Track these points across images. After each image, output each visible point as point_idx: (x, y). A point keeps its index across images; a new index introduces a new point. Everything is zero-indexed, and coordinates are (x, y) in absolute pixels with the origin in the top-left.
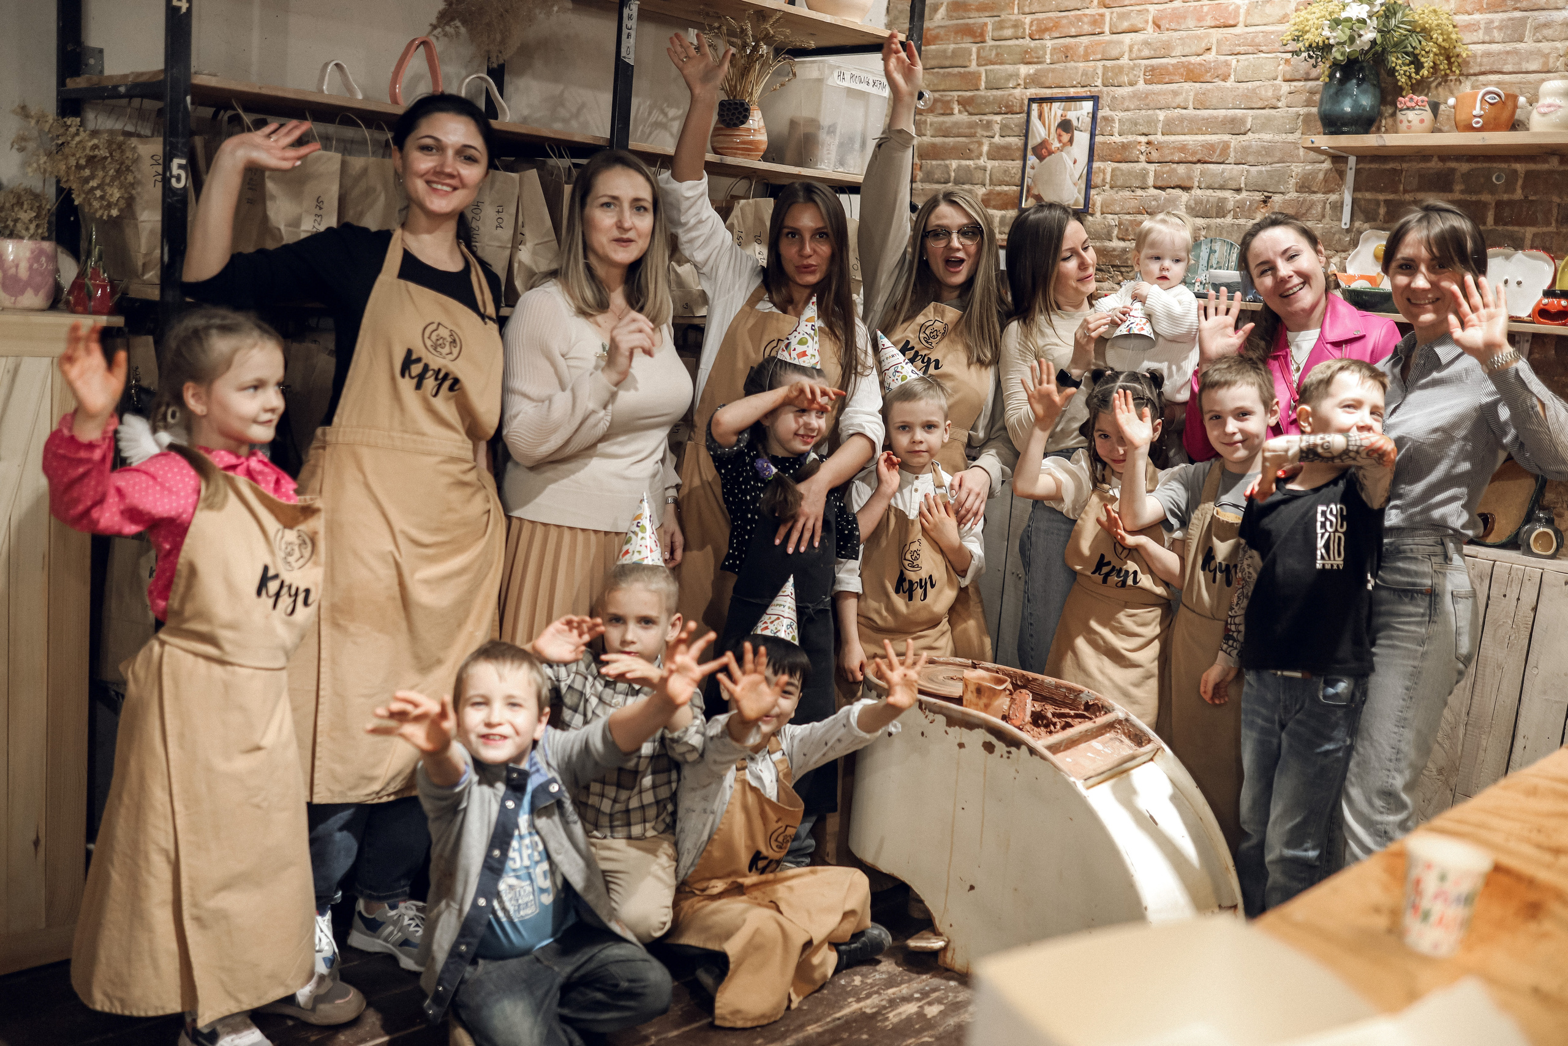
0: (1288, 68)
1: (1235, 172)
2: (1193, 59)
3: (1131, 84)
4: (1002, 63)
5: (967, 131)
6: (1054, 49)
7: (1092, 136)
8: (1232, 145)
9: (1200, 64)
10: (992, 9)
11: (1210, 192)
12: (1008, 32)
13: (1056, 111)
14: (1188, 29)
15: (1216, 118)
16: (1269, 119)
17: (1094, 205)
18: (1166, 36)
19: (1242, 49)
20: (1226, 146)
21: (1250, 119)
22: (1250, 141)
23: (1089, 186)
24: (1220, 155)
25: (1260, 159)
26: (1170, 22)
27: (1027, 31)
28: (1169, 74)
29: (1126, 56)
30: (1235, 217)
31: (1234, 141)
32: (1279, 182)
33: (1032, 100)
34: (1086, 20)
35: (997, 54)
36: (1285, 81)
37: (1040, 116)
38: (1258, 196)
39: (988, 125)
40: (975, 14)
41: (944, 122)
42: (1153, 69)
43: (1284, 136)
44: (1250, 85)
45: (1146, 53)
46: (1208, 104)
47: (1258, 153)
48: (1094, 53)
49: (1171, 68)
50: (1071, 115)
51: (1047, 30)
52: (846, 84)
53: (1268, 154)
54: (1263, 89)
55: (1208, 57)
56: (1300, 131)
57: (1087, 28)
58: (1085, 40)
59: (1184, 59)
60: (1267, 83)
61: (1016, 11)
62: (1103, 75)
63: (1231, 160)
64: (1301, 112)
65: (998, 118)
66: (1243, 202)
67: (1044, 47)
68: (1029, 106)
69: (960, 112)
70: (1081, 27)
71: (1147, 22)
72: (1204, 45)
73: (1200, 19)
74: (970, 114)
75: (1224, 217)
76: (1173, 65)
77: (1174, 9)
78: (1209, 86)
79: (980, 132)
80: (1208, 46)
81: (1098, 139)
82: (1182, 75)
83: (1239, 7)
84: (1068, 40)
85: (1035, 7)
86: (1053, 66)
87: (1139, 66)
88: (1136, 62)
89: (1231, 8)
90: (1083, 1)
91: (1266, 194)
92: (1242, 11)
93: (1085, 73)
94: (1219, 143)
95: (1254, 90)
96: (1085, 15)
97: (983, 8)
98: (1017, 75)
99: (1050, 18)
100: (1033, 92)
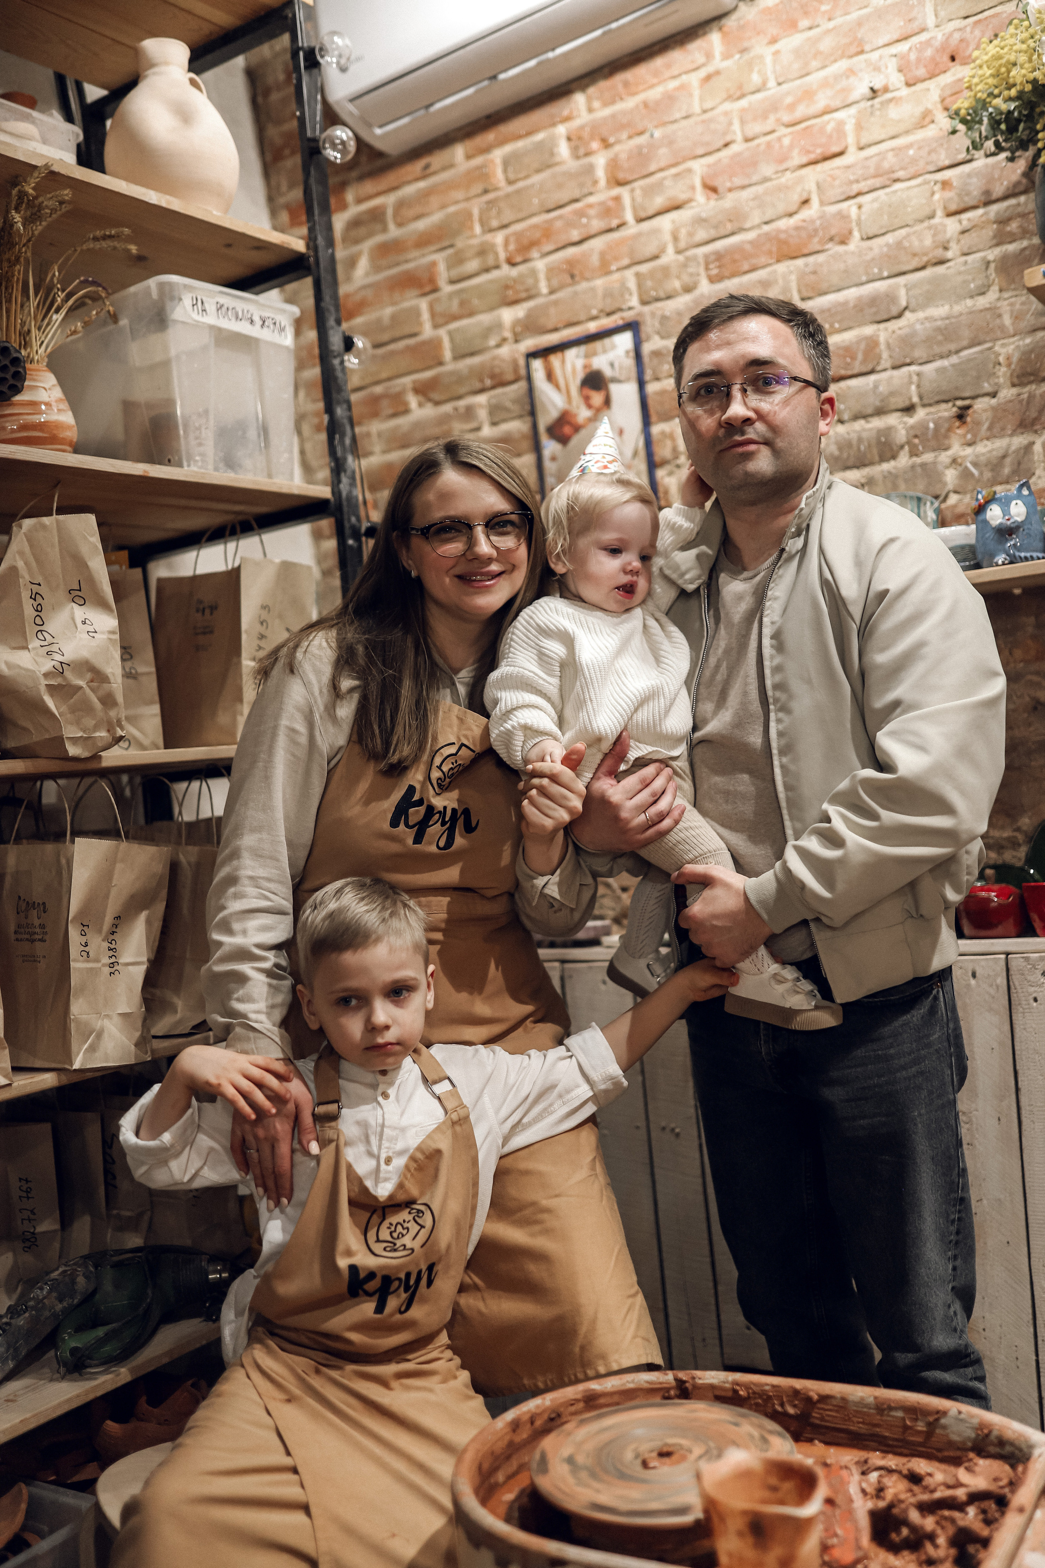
0: (949, 194)
1: (896, 382)
2: (783, 224)
3: (688, 289)
4: (471, 314)
5: (436, 431)
6: (551, 271)
7: (641, 384)
8: (882, 339)
9: (797, 228)
10: (439, 238)
11: (860, 425)
12: (473, 265)
13: (575, 359)
14: (766, 180)
15: (846, 303)
16: (935, 281)
17: (666, 492)
18: (729, 201)
19: (863, 186)
20: (872, 344)
21: (902, 293)
22: (911, 326)
23: (652, 465)
24: (864, 361)
25: (937, 350)
26: (731, 177)
27: (502, 256)
28: (747, 256)
29: (670, 250)
30: (914, 453)
31: (884, 333)
32: (978, 378)
33: (532, 355)
34: (592, 212)
35: (462, 304)
36: (950, 215)
37: (550, 376)
38: (947, 411)
39: (469, 413)
40: (414, 254)
42: (719, 256)
43: (969, 302)
44: (890, 238)
45: (702, 235)
46: (824, 286)
47: (929, 341)
48: (616, 259)
49: (748, 247)
50: (600, 363)
51: (533, 244)
52: (211, 319)
53: (947, 339)
54: (913, 237)
55: (806, 214)
56: (996, 288)
57: (597, 225)
58: (597, 244)
59: (766, 228)
60: (918, 227)
61: (478, 229)
62: (640, 286)
63: (885, 362)
64: (991, 257)
65: (482, 399)
66: (923, 425)
67: (534, 273)
68: (528, 366)
69: (420, 405)
70: (585, 226)
71: (693, 188)
72: (796, 198)
73: (783, 159)
74: (437, 403)
75: (894, 457)
76: (751, 242)
77: (733, 157)
78: (820, 258)
79: (457, 426)
80: (804, 197)
81: (652, 388)
82: (770, 253)
83: (841, 124)
84: (571, 251)
85: (508, 215)
86: (553, 297)
87: (695, 258)
88: (690, 253)
89: (829, 128)
90: (581, 185)
91: (959, 403)
92: (849, 128)
93: (608, 294)
94: (858, 342)
95: (899, 244)
96: (590, 206)
97: (424, 241)
98: (498, 325)
99: (535, 227)
100: (530, 343)
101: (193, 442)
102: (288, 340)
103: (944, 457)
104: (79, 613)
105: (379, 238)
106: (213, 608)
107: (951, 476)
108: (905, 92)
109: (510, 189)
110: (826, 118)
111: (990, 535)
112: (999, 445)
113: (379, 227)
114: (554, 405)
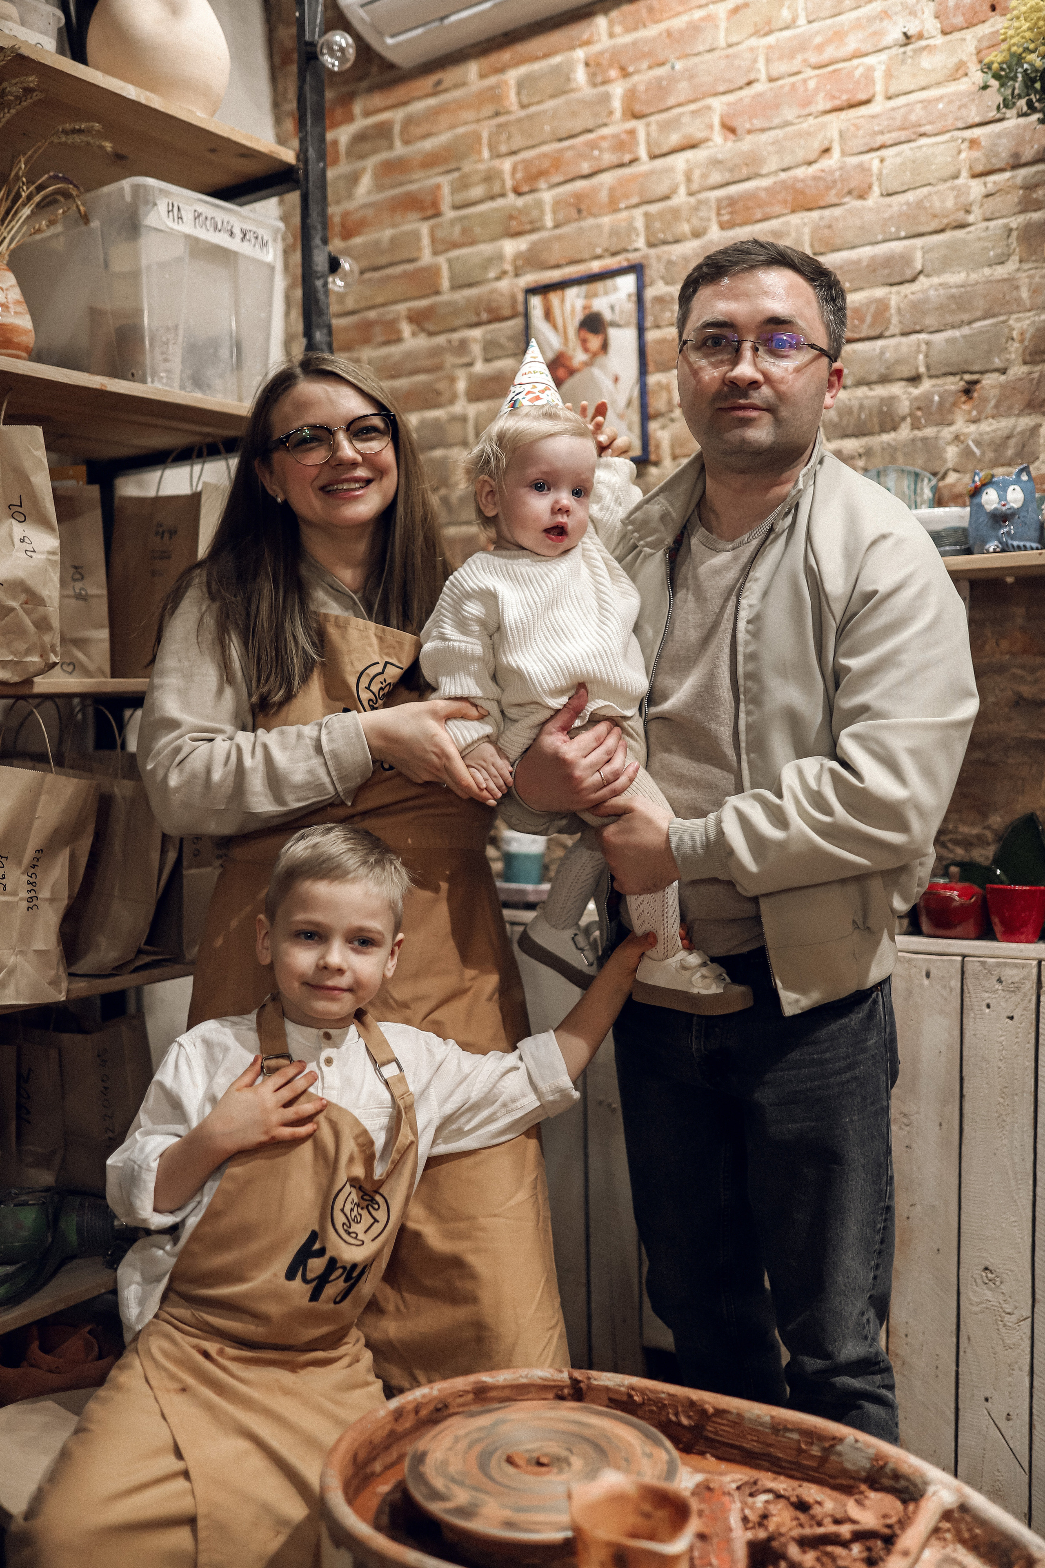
0: (976, 154)
1: (904, 349)
2: (801, 172)
3: (697, 234)
4: (472, 243)
5: (428, 363)
6: (557, 204)
7: (641, 330)
8: (893, 303)
9: (815, 178)
10: (446, 160)
11: (862, 392)
12: (477, 191)
13: (574, 299)
14: (787, 124)
15: (858, 262)
16: (952, 246)
17: (658, 447)
18: (747, 144)
19: (887, 138)
20: (882, 307)
21: (919, 255)
22: (925, 291)
23: (646, 417)
24: (872, 325)
25: (949, 319)
26: (751, 118)
27: (509, 183)
28: (761, 205)
29: (682, 191)
30: (915, 426)
31: (896, 297)
32: (989, 352)
33: (532, 291)
34: (605, 144)
35: (464, 231)
36: (975, 176)
37: (548, 315)
38: (954, 384)
39: (463, 347)
40: (421, 174)
41: (387, 357)
42: (732, 202)
43: (987, 271)
44: (910, 197)
45: (716, 177)
46: (838, 242)
47: (941, 308)
48: (627, 196)
49: (763, 194)
50: (601, 305)
51: (542, 173)
52: (187, 228)
53: (961, 308)
54: (935, 197)
55: (826, 163)
56: (1016, 258)
57: (608, 158)
58: (607, 179)
59: (783, 176)
60: (942, 187)
61: (486, 154)
62: (647, 227)
63: (894, 328)
64: (1014, 225)
65: (476, 333)
66: (927, 397)
67: (539, 204)
68: (526, 302)
69: (414, 334)
70: (597, 159)
71: (711, 127)
72: (817, 146)
73: (806, 103)
74: (431, 334)
75: (895, 429)
76: (766, 189)
77: (755, 97)
78: (837, 212)
79: (450, 360)
80: (826, 144)
81: (651, 335)
82: (785, 202)
83: (870, 69)
84: (580, 184)
85: (518, 142)
86: (558, 231)
87: (706, 202)
88: (702, 196)
89: (858, 73)
90: (596, 115)
91: (967, 377)
92: (878, 75)
93: (614, 232)
94: (868, 304)
95: (919, 204)
96: (603, 138)
97: (431, 161)
98: (499, 257)
99: (544, 155)
100: (530, 279)
101: (159, 357)
102: (269, 255)
103: (947, 433)
104: (18, 530)
105: (384, 155)
106: (173, 533)
107: (951, 453)
108: (940, 40)
109: (523, 113)
110: (855, 62)
111: (983, 519)
112: (1004, 424)
113: (384, 143)
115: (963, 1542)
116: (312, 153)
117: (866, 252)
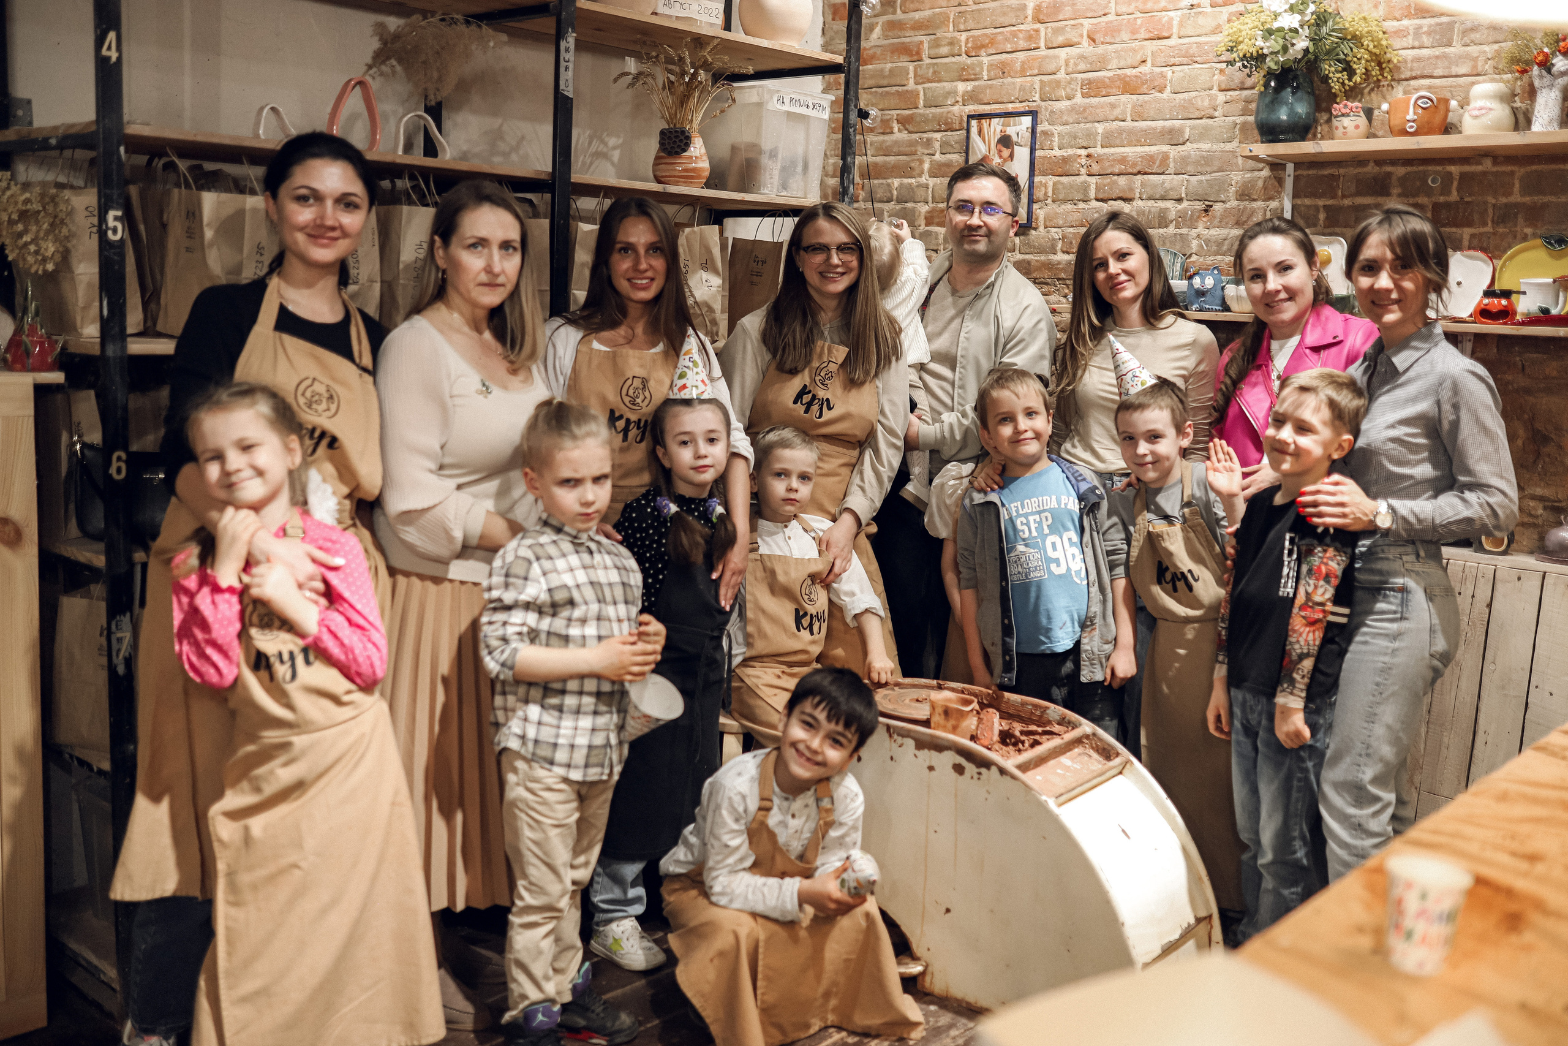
0: (1223, 78)
1: (1175, 182)
2: (1129, 72)
3: (1069, 98)
4: (939, 81)
5: (908, 149)
6: (991, 65)
7: (1033, 150)
8: (1171, 156)
9: (1136, 76)
10: (927, 27)
11: (1151, 203)
12: (944, 50)
13: (995, 127)
14: (1123, 42)
15: (1155, 129)
16: (1206, 129)
17: (1037, 219)
18: (1101, 49)
19: (1177, 60)
20: (1165, 157)
21: (1188, 130)
22: (1189, 151)
24: (1160, 166)
25: (1200, 169)
26: (1105, 35)
27: (963, 49)
28: (1106, 86)
29: (1063, 71)
30: (1177, 227)
31: (1174, 152)
32: (1219, 191)
33: (971, 117)
34: (1021, 35)
35: (934, 72)
36: (1220, 91)
37: (980, 132)
38: (1199, 206)
39: (929, 143)
40: (911, 33)
41: (884, 141)
42: (1090, 82)
43: (1222, 145)
44: (1186, 96)
45: (1082, 66)
46: (1145, 116)
47: (1197, 163)
48: (1031, 68)
49: (1107, 81)
51: (983, 46)
52: (786, 108)
53: (1207, 164)
54: (1199, 99)
55: (1143, 69)
56: (1237, 140)
57: (1022, 44)
58: (1021, 56)
59: (1119, 72)
60: (1203, 93)
61: (951, 28)
62: (1041, 89)
63: (1170, 170)
65: (938, 135)
66: (1185, 211)
67: (981, 64)
68: (968, 122)
69: (900, 130)
70: (1016, 43)
71: (1082, 36)
72: (1139, 58)
73: (1133, 32)
74: (910, 132)
75: (1166, 227)
76: (1109, 78)
77: (1107, 23)
78: (1146, 98)
79: (920, 150)
80: (1144, 58)
81: (1038, 153)
82: (1119, 87)
83: (1171, 19)
84: (1005, 56)
85: (971, 24)
86: (990, 82)
87: (1076, 80)
88: (1073, 76)
89: (1164, 20)
90: (1017, 17)
91: (1206, 203)
92: (1175, 23)
93: (1022, 89)
94: (1158, 154)
95: (1190, 101)
96: (1020, 31)
97: (918, 26)
98: (955, 92)
99: (985, 35)
100: (971, 108)
101: (768, 177)
102: (826, 115)
103: (1194, 233)
104: (705, 275)
105: (890, 17)
106: (764, 262)
107: (1194, 244)
108: (1209, 10)
109: (975, 7)
110: (1164, 13)
111: (1193, 292)
112: (1223, 232)
113: (891, 10)
114: (980, 151)
115: (1093, 748)
116: (853, 59)
117: (1160, 124)
